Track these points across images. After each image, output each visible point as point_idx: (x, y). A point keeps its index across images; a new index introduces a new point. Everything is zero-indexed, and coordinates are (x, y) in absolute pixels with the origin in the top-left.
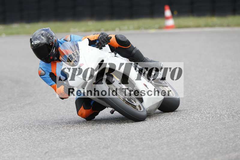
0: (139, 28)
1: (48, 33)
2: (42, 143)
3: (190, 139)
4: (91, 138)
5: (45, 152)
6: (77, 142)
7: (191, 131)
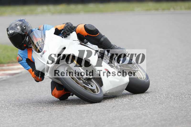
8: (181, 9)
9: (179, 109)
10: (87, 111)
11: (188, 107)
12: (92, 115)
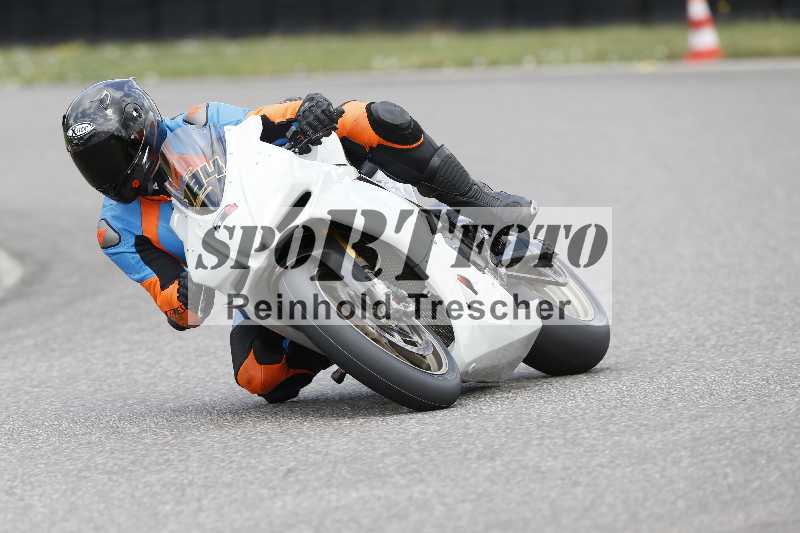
0: (601, 57)
1: (127, 95)
2: (275, 441)
3: (768, 431)
4: (438, 424)
5: (285, 467)
6: (391, 437)
7: (771, 403)
8: (567, 61)
9: (563, 479)
10: (177, 490)
11: (599, 468)
12: (200, 509)
